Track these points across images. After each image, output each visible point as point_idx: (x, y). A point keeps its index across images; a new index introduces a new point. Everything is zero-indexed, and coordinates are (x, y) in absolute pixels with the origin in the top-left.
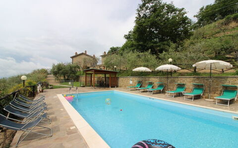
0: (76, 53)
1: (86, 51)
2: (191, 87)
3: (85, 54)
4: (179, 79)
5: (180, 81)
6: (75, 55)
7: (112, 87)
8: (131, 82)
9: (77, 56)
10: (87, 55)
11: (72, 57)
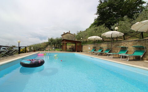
0: (64, 33)
1: (69, 31)
2: (133, 50)
3: (69, 33)
4: (122, 43)
5: (123, 45)
6: (63, 34)
7: (77, 52)
8: (89, 48)
9: (65, 34)
10: (70, 34)
11: (62, 35)
